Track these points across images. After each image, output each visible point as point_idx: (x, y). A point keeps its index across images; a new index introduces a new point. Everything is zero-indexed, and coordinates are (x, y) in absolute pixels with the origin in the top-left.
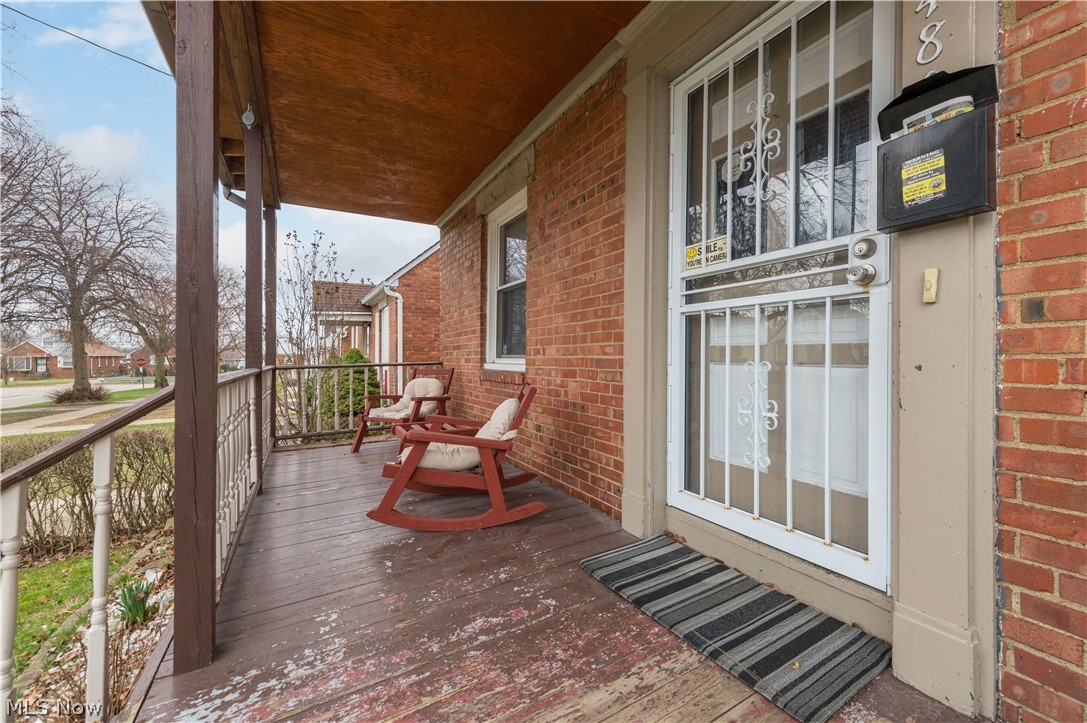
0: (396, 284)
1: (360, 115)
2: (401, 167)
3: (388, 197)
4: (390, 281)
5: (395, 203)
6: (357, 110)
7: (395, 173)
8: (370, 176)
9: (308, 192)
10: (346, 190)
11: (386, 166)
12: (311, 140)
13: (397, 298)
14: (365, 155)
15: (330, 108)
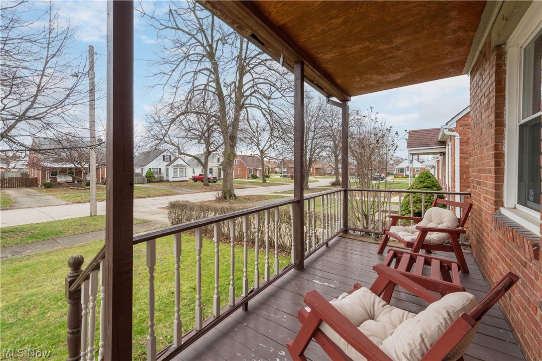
0: (454, 126)
1: (341, 20)
2: (398, 41)
3: (407, 69)
4: (449, 124)
5: (416, 70)
6: (337, 17)
7: (398, 48)
8: (384, 60)
9: (357, 86)
10: (376, 76)
11: (387, 46)
12: (333, 55)
13: (454, 136)
14: (368, 46)
15: (323, 27)
